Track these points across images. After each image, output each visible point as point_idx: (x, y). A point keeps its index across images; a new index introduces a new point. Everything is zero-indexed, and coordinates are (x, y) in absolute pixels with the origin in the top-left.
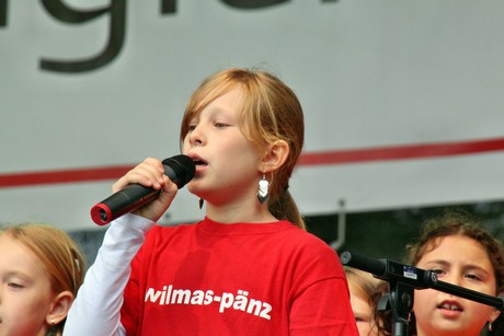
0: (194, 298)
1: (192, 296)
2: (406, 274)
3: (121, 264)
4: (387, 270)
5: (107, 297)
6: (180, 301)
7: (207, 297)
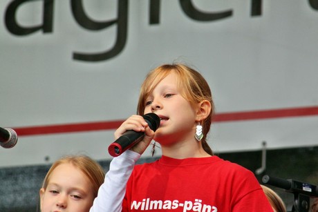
0: (165, 206)
1: (163, 204)
2: (304, 189)
3: (122, 182)
4: (292, 186)
5: (114, 204)
6: (155, 208)
7: (174, 204)
